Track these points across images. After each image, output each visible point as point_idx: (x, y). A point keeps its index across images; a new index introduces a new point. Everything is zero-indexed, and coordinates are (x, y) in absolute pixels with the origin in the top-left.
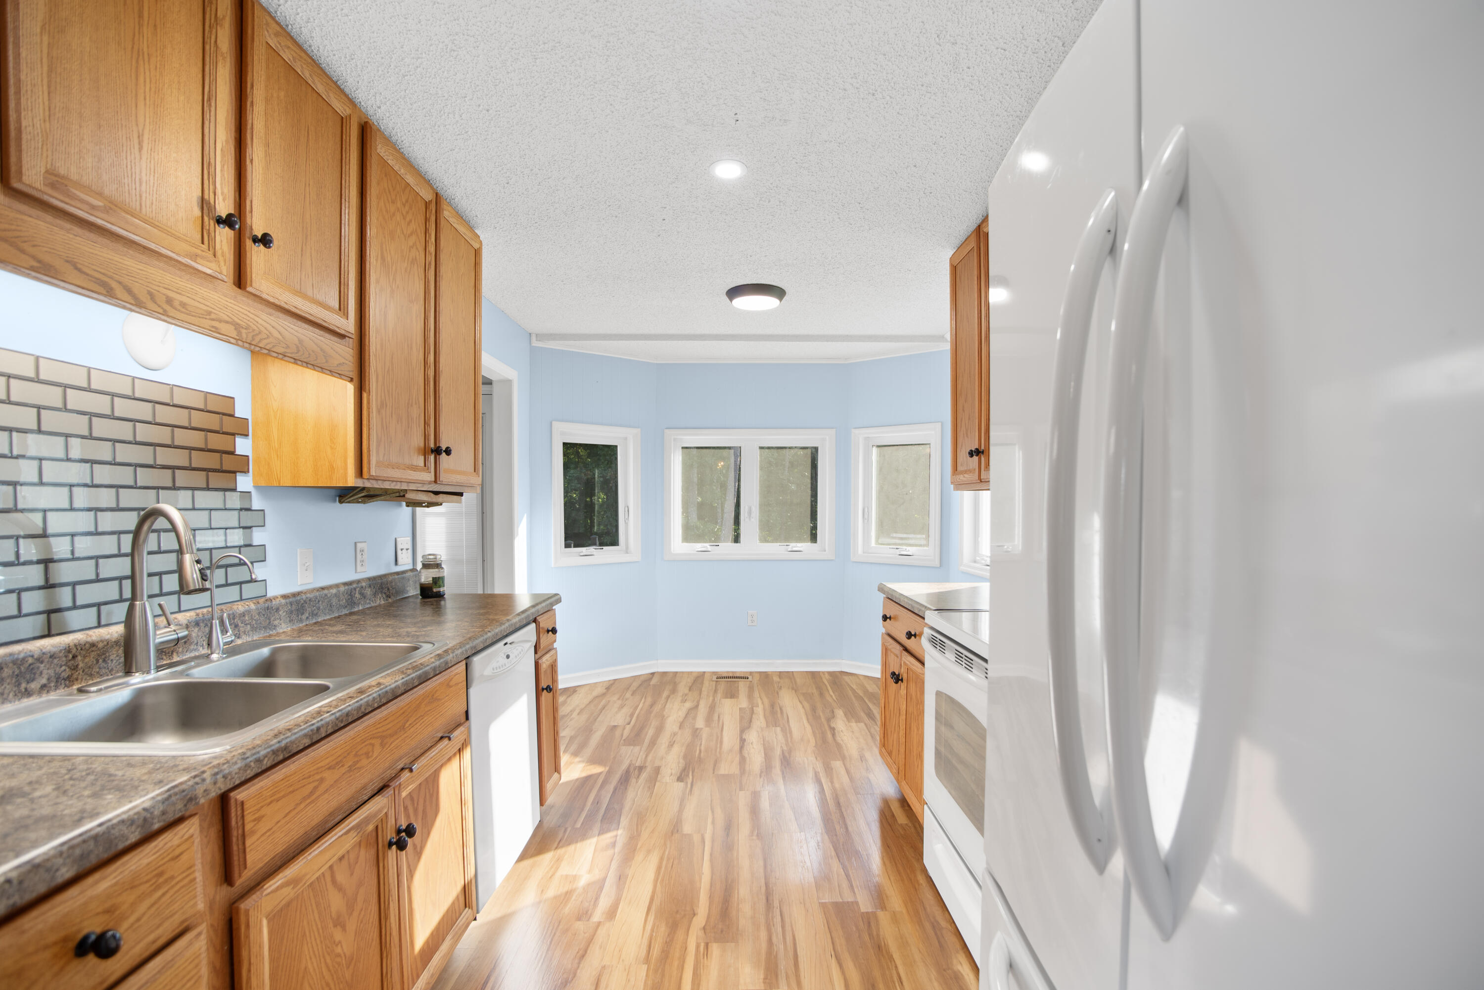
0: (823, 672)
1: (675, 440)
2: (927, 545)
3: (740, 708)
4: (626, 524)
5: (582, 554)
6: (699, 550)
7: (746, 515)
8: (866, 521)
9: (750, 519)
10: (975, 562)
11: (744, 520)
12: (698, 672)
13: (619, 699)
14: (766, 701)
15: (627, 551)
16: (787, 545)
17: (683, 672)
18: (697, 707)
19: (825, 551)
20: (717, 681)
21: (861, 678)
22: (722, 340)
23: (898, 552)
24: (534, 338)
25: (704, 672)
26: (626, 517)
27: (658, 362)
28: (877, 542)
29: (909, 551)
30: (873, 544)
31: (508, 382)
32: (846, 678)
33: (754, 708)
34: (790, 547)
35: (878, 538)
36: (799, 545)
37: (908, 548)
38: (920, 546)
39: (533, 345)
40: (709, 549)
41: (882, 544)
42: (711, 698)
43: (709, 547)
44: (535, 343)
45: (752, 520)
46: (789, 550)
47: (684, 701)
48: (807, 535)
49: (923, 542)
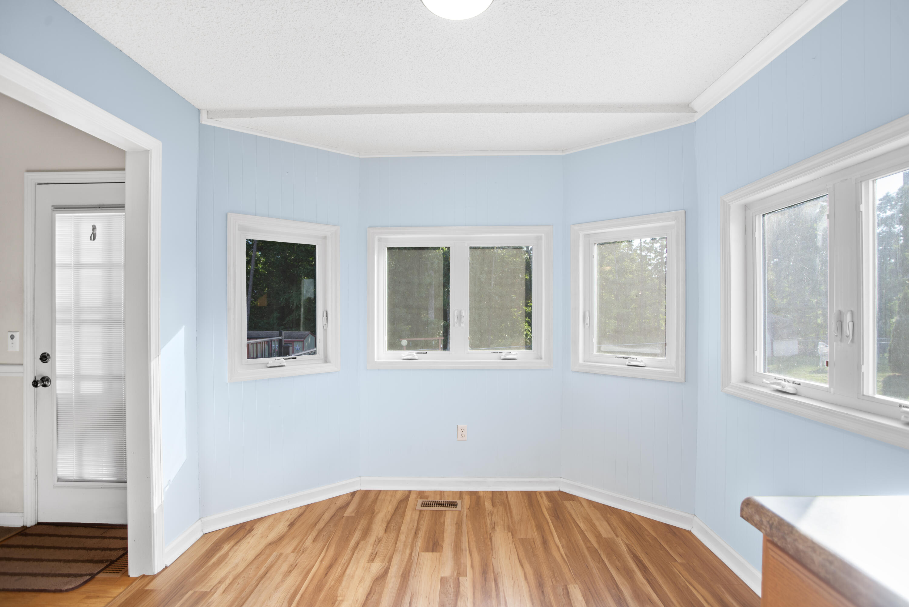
0: (540, 493)
1: (380, 240)
2: (664, 354)
3: (442, 578)
4: (325, 330)
5: (269, 365)
6: (405, 358)
7: (456, 320)
8: (587, 326)
9: (460, 325)
10: (746, 382)
11: (454, 326)
12: (404, 491)
13: (293, 552)
14: (477, 557)
15: (326, 360)
16: (500, 352)
17: (386, 492)
18: (386, 572)
19: (541, 359)
20: (421, 511)
21: (585, 504)
22: (424, 112)
23: (627, 362)
24: (204, 115)
25: (410, 491)
26: (325, 323)
27: (361, 157)
28: (599, 350)
29: (642, 361)
30: (595, 352)
31: (146, 153)
32: (567, 504)
33: (461, 578)
34: (503, 354)
35: (600, 343)
36: (513, 352)
37: (639, 358)
38: (655, 355)
39: (203, 123)
40: (416, 357)
41: (605, 352)
42: (408, 551)
43: (415, 354)
44: (205, 121)
45: (462, 325)
46: (502, 357)
47: (372, 560)
48: (522, 341)
49: (657, 351)
